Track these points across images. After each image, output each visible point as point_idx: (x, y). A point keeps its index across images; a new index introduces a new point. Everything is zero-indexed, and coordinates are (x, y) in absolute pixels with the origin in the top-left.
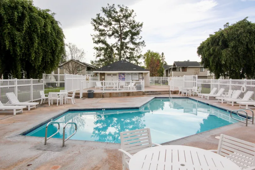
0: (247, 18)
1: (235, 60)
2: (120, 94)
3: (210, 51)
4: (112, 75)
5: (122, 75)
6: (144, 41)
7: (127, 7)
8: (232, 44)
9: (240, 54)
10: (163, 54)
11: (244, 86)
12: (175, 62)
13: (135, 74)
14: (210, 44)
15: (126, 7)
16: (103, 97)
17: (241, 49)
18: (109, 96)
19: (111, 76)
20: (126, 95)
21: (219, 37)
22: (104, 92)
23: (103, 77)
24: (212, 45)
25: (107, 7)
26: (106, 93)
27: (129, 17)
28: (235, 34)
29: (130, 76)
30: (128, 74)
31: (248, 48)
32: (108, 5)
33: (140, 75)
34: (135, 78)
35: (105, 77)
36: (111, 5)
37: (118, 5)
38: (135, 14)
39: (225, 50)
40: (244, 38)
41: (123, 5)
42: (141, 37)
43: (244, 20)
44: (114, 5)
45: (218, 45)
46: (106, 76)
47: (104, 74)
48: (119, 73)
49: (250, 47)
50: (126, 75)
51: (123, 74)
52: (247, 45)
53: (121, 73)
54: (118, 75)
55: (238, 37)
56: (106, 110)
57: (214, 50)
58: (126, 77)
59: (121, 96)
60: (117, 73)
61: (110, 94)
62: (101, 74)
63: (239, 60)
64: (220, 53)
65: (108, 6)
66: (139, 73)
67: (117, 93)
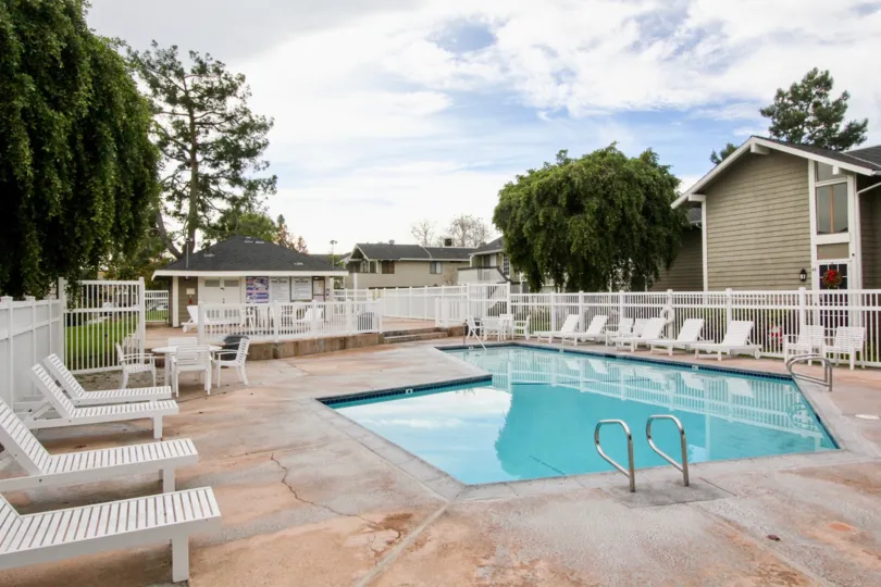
0: (615, 143)
1: (601, 246)
2: (322, 343)
3: (537, 217)
4: (222, 285)
5: (259, 285)
6: (275, 177)
7: (223, 62)
8: (593, 203)
9: (610, 229)
10: (281, 219)
11: (669, 307)
12: (359, 245)
13: (302, 280)
14: (534, 202)
15: (219, 62)
16: (276, 357)
17: (612, 219)
18: (292, 351)
19: (218, 289)
20: (338, 345)
21: (560, 184)
22: (277, 341)
23: (190, 292)
24: (541, 202)
25: (148, 52)
26: (283, 343)
27: (230, 93)
28: (598, 181)
29: (285, 288)
30: (279, 280)
31: (624, 217)
32: (155, 44)
33: (316, 284)
34: (302, 292)
35: (196, 291)
36: (165, 46)
37: (191, 52)
38: (248, 87)
39: (574, 218)
40: (619, 192)
41: (208, 54)
42: (265, 165)
43: (611, 148)
44: (175, 47)
45: (555, 203)
46: (201, 286)
47: (193, 282)
48: (247, 278)
49: (628, 213)
50: (270, 285)
51: (262, 280)
52: (623, 210)
53: (254, 278)
54: (244, 286)
55: (604, 188)
56: (414, 390)
57: (547, 218)
58: (270, 291)
59: (325, 351)
60: (241, 278)
61: (296, 344)
62: (182, 280)
63: (607, 244)
64: (561, 226)
65: (153, 50)
66: (313, 277)
67: (313, 342)
